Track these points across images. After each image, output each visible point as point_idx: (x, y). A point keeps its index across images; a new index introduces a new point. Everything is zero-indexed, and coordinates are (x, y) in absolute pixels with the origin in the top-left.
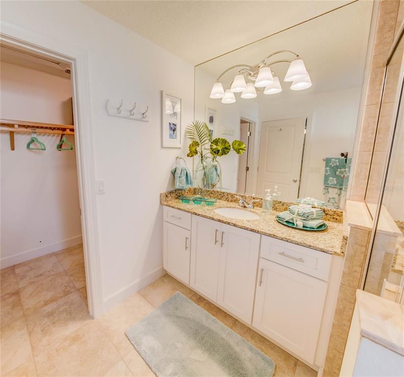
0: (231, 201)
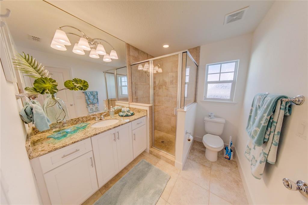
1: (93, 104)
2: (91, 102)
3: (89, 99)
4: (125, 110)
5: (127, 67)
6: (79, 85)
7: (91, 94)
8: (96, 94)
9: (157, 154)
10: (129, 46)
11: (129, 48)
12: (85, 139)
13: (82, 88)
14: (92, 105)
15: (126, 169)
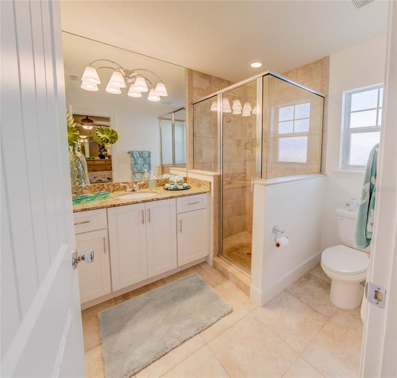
0: (114, 191)
1: (142, 173)
2: (139, 168)
3: (135, 164)
4: (175, 181)
5: (187, 108)
6: (105, 136)
7: (140, 155)
8: (147, 155)
9: (223, 268)
10: (191, 72)
11: (192, 76)
12: (98, 209)
13: (108, 140)
14: (140, 174)
15: (163, 281)
